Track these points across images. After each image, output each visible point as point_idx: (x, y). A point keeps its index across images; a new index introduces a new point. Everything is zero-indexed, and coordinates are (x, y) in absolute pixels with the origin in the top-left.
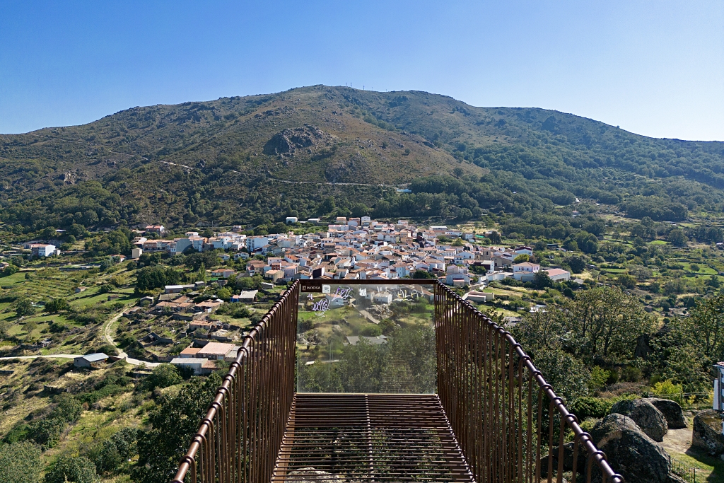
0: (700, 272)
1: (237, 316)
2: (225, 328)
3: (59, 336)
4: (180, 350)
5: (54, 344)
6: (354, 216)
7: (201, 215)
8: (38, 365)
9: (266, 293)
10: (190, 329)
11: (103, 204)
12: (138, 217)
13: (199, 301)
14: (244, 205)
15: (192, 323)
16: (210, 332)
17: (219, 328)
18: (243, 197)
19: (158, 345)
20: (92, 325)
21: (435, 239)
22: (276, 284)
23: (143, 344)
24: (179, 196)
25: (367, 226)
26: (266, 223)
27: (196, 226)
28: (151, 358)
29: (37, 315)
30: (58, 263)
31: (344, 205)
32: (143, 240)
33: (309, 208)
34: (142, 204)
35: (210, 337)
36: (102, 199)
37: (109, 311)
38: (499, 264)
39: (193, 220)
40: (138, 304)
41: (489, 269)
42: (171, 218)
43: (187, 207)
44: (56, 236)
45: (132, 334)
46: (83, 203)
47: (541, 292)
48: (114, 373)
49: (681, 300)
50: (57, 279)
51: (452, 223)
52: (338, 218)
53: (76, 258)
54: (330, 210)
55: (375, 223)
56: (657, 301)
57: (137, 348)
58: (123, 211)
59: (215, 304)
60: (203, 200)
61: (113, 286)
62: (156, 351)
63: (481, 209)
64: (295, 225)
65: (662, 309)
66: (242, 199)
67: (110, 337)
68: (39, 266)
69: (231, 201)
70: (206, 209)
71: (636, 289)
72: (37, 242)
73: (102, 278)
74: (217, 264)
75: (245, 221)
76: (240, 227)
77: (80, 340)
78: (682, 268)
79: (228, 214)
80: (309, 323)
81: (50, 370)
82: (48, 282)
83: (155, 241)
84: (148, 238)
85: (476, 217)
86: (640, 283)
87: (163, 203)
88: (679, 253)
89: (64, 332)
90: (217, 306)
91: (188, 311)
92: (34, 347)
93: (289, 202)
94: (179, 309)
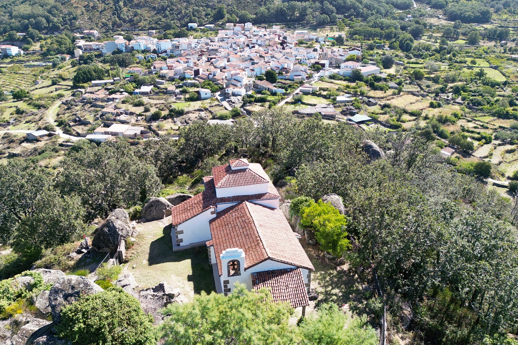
0: (476, 65)
1: (136, 105)
2: (126, 114)
3: (21, 117)
4: (94, 129)
5: (17, 123)
6: (240, 22)
7: (124, 21)
8: (6, 137)
9: (159, 88)
10: (102, 114)
11: (50, 12)
12: (77, 23)
13: (111, 93)
14: (157, 13)
15: (104, 110)
16: (115, 116)
17: (122, 113)
18: (156, 6)
19: (81, 125)
20: (42, 110)
21: (294, 43)
22: (168, 81)
23: (72, 124)
24: (107, 4)
25: (248, 31)
26: (174, 28)
27: (122, 30)
28: (76, 134)
29: (10, 101)
30: (23, 61)
31: (233, 12)
32: (82, 43)
33: (207, 15)
34: (79, 12)
35: (115, 120)
36: (48, 7)
37: (54, 99)
38: (334, 62)
39: (120, 26)
40: (73, 95)
41: (324, 67)
42: (103, 23)
43: (114, 14)
44: (19, 39)
45: (66, 117)
46: (34, 10)
47: (353, 85)
48: (51, 144)
49: (452, 88)
50: (23, 74)
51: (314, 28)
52: (227, 24)
53: (35, 57)
54: (222, 17)
55: (255, 28)
56: (433, 89)
57: (67, 127)
58: (65, 17)
59: (122, 96)
60: (125, 8)
61: (60, 80)
62: (80, 129)
63: (337, 16)
64: (195, 30)
65: (434, 95)
66: (155, 7)
67: (52, 118)
68: (9, 63)
69: (147, 9)
70: (128, 16)
71: (424, 80)
72: (6, 43)
73: (54, 73)
74: (134, 63)
75: (158, 27)
76: (154, 31)
77: (33, 121)
78: (465, 62)
79: (145, 20)
80: (182, 111)
81: (13, 141)
82: (17, 75)
83: (91, 43)
84: (87, 41)
85: (333, 22)
86: (428, 76)
87: (95, 10)
88: (469, 50)
89: (24, 114)
90: (123, 97)
91: (103, 100)
92: (5, 125)
93: (191, 10)
94: (98, 99)
